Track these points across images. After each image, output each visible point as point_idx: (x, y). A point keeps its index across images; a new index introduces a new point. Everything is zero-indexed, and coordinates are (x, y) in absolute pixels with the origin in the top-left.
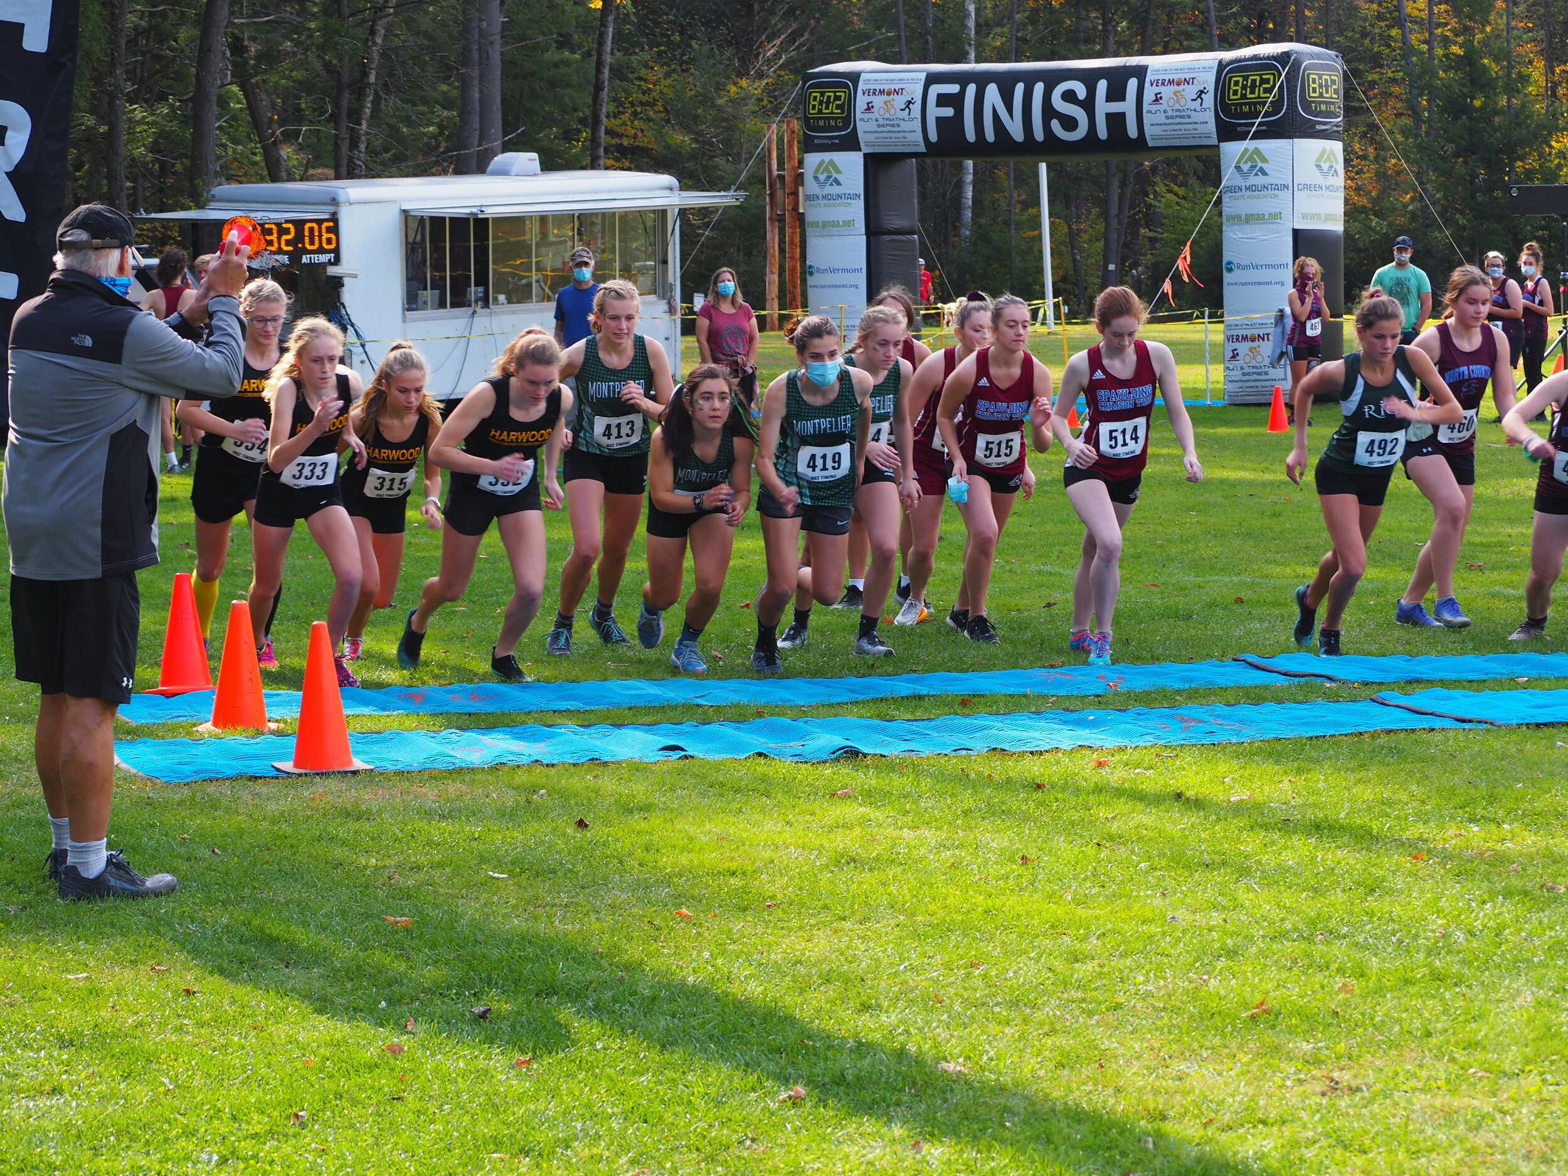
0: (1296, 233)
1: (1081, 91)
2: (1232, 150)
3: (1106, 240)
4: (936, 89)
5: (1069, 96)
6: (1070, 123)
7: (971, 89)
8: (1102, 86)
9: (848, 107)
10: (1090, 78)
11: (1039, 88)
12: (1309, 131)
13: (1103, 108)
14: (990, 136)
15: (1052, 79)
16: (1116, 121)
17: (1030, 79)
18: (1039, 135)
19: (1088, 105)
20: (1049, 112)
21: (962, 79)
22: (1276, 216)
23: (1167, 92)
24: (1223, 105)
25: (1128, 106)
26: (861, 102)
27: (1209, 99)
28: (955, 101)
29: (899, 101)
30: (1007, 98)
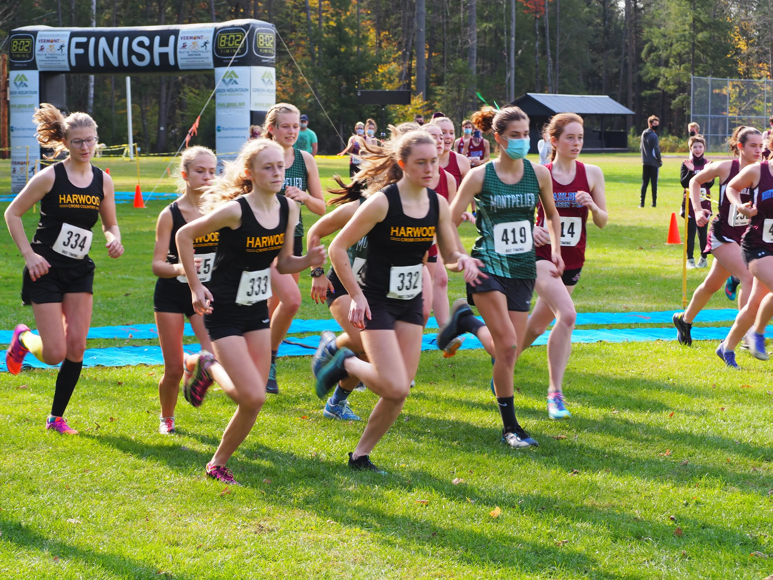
0: (252, 113)
1: (147, 41)
2: (221, 72)
3: (160, 115)
4: (75, 40)
5: (141, 44)
6: (141, 57)
7: (93, 40)
8: (157, 39)
9: (31, 48)
10: (151, 35)
11: (126, 40)
12: (258, 62)
13: (157, 49)
14: (102, 63)
15: (132, 35)
16: (164, 56)
17: (122, 35)
18: (126, 63)
19: (150, 48)
20: (131, 52)
21: (89, 35)
22: (242, 104)
23: (189, 42)
24: (217, 49)
25: (169, 49)
26: (38, 46)
27: (210, 47)
28: (85, 46)
29: (57, 45)
30: (110, 45)
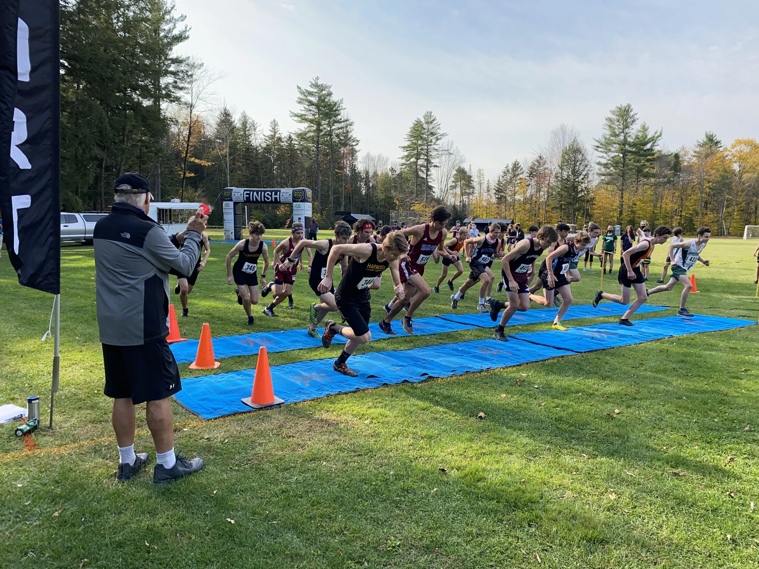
0: (305, 217)
1: (270, 194)
2: (295, 204)
4: (245, 192)
5: (268, 194)
6: (268, 199)
7: (252, 192)
8: (273, 193)
9: (231, 193)
10: (271, 191)
11: (263, 193)
12: (307, 201)
13: (274, 196)
14: (255, 200)
15: (265, 191)
16: (276, 198)
17: (261, 191)
18: (263, 200)
19: (271, 196)
20: (265, 197)
21: (250, 191)
22: (302, 214)
23: (284, 194)
24: (293, 197)
25: (278, 196)
26: (233, 194)
27: (291, 196)
28: (249, 194)
29: (240, 194)
30: (258, 194)
